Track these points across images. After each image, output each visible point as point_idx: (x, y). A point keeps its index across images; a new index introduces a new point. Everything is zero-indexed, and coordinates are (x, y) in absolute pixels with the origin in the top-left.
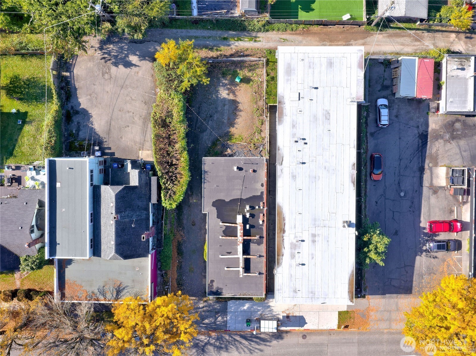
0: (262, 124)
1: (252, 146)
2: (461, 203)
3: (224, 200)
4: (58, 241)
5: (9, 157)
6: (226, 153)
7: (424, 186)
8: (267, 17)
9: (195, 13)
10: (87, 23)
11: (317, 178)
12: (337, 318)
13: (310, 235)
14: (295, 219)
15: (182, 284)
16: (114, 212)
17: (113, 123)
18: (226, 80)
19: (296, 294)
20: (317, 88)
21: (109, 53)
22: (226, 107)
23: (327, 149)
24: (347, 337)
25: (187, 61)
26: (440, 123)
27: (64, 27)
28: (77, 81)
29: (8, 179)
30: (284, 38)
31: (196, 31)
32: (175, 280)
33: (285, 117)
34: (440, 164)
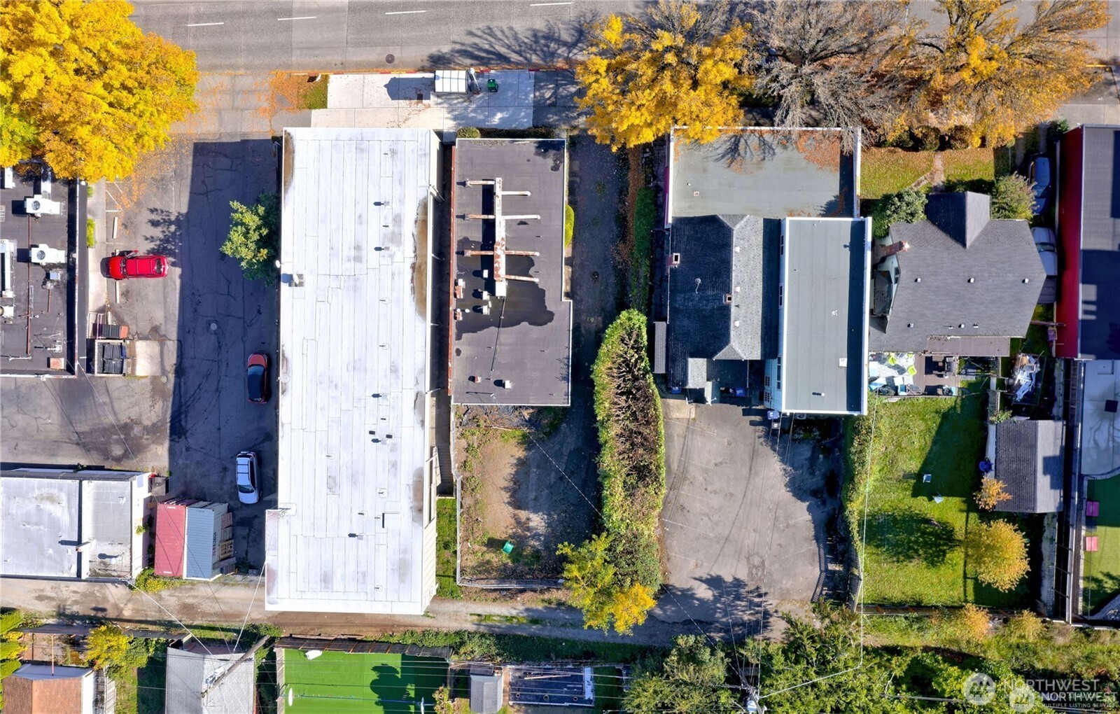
0: (465, 462)
1: (482, 423)
2: (110, 309)
3: (530, 324)
4: (847, 252)
5: (949, 410)
6: (531, 411)
7: (176, 342)
8: (454, 662)
9: (587, 673)
10: (779, 672)
11: (351, 368)
12: (329, 95)
13: (364, 260)
14: (392, 290)
15: (619, 160)
16: (733, 310)
17: (745, 471)
18: (533, 547)
19: (391, 147)
20: (352, 535)
21: (751, 604)
22: (532, 495)
23: (332, 421)
24: (312, 59)
25: (596, 589)
26: (149, 455)
27: (823, 666)
28: (814, 554)
29: (949, 370)
30: (427, 619)
31: (589, 639)
32: (632, 168)
33: (411, 482)
34: (148, 381)
